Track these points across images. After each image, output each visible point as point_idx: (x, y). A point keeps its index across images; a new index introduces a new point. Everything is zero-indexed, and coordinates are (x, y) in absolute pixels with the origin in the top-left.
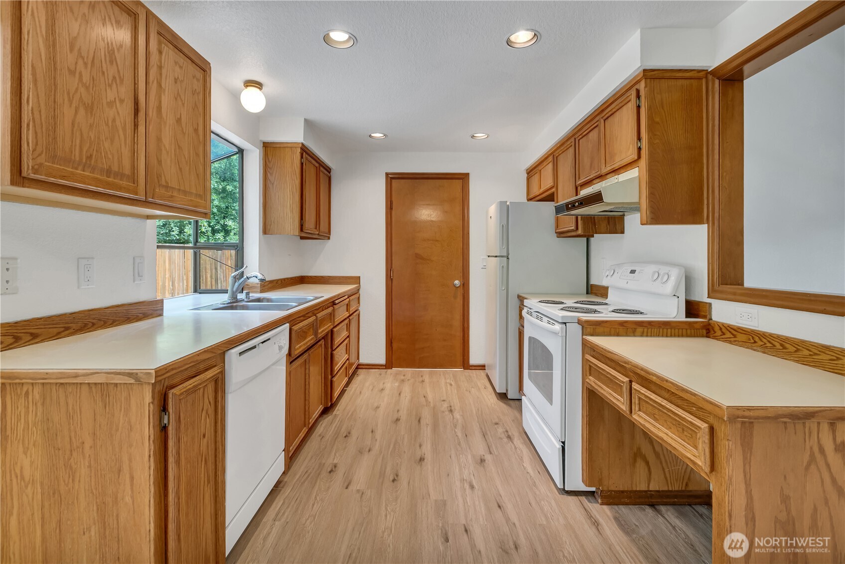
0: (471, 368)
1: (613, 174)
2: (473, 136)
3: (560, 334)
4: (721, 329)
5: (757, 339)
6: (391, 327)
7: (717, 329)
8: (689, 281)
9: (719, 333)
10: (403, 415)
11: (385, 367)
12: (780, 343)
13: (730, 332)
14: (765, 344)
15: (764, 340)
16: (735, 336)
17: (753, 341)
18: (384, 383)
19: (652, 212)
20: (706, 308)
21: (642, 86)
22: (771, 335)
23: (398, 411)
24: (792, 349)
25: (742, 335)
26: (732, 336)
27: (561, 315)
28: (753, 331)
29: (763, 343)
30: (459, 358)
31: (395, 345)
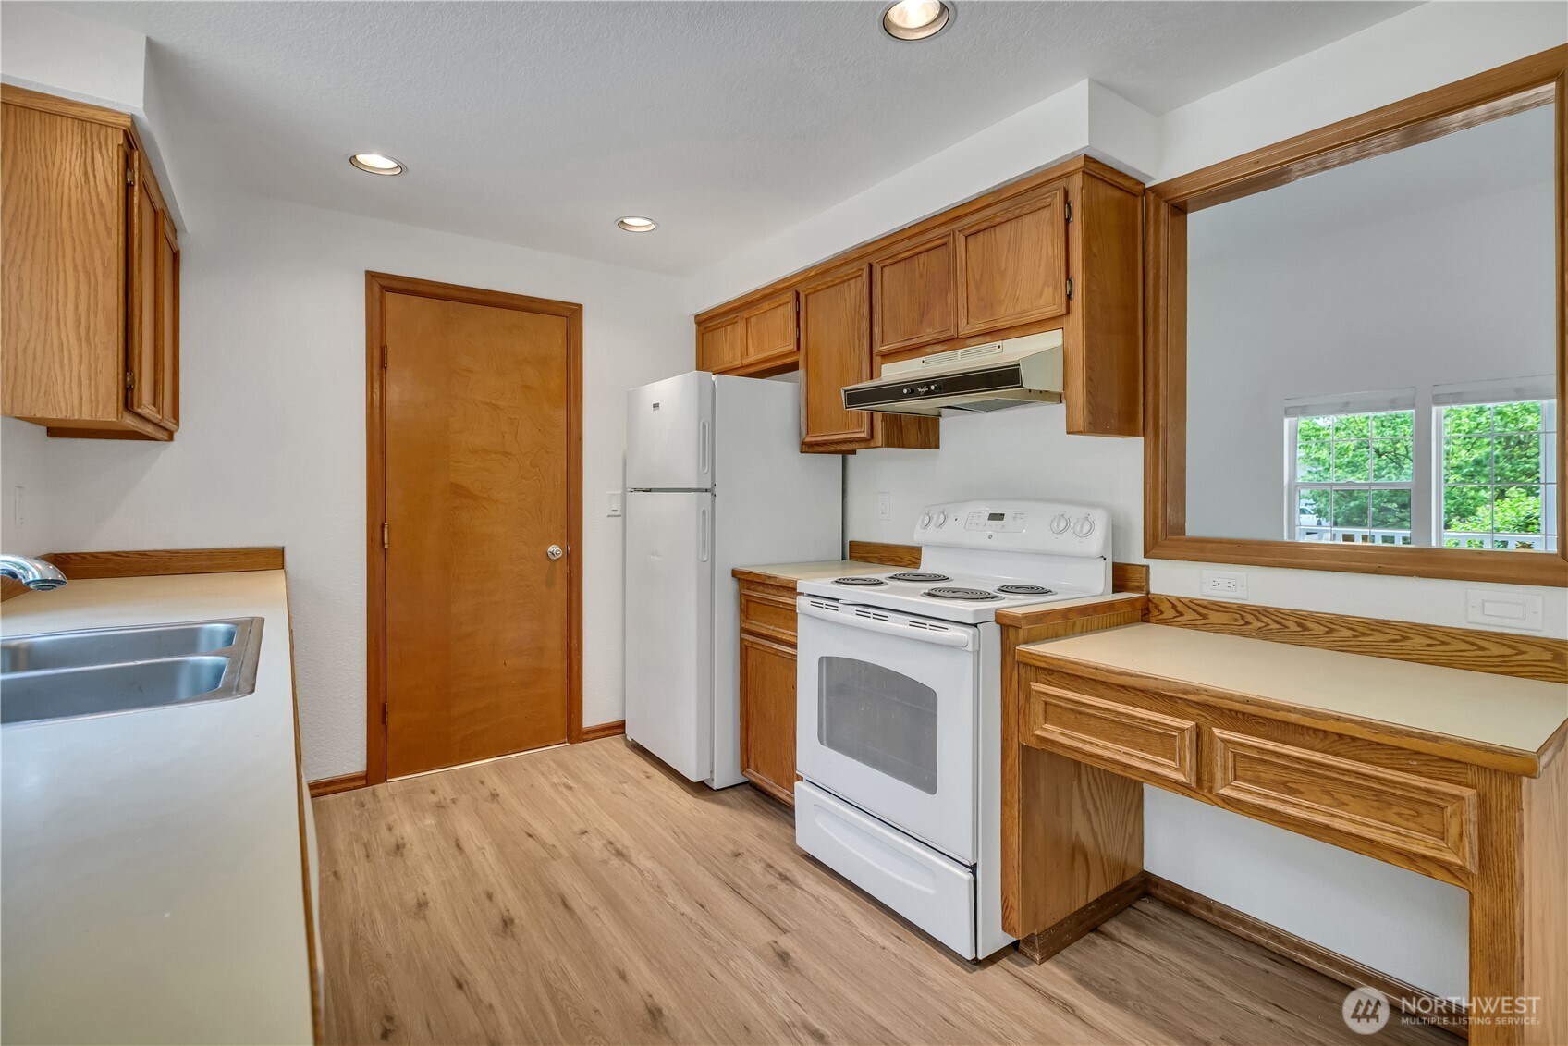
0: (585, 737)
1: (988, 338)
2: (622, 222)
3: (970, 648)
4: (1174, 607)
5: (1249, 618)
6: (382, 673)
7: (1165, 607)
8: (1116, 532)
9: (1170, 613)
10: (509, 899)
11: (364, 782)
12: (1296, 622)
13: (1194, 610)
14: (1268, 625)
15: (1265, 620)
16: (1204, 617)
17: (1243, 623)
18: (390, 829)
19: (1090, 412)
20: (1141, 574)
21: (1077, 182)
22: (1279, 611)
23: (490, 896)
24: (1321, 630)
25: (1220, 614)
26: (1198, 617)
27: (971, 609)
28: (1243, 606)
29: (1263, 625)
30: (560, 720)
31: (394, 719)
